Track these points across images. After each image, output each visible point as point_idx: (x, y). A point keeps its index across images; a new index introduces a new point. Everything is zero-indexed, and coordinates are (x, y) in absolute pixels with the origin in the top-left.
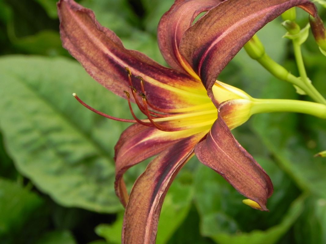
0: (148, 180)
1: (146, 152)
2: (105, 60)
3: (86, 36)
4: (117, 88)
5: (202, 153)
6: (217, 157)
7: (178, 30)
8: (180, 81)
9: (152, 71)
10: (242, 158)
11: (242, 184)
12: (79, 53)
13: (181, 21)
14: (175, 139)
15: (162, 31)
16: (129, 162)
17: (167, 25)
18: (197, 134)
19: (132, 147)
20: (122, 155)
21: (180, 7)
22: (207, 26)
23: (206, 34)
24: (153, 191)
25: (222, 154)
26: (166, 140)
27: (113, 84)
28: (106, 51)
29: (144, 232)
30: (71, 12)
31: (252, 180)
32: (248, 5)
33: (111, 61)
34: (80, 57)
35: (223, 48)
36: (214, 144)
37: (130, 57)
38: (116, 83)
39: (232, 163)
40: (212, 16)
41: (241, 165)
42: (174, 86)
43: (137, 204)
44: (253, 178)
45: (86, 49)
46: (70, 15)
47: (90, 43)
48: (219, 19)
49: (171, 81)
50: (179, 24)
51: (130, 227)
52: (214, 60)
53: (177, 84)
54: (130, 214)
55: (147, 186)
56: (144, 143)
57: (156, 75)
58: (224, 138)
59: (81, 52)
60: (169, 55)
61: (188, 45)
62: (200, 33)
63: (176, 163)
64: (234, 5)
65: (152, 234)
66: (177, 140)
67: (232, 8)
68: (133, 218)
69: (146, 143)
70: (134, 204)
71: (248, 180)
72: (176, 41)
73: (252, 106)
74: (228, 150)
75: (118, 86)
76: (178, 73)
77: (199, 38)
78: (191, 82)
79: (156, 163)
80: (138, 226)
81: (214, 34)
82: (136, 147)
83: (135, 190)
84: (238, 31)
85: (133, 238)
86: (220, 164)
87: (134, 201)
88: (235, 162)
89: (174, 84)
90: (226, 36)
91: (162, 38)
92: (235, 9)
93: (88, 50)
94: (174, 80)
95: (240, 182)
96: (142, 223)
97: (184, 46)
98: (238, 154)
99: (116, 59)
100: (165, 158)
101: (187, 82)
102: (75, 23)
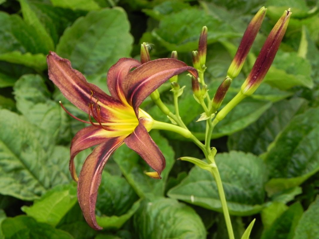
0: (93, 157)
1: (90, 143)
2: (72, 89)
3: (62, 75)
4: (79, 104)
5: (129, 143)
6: (138, 145)
7: (120, 75)
8: (115, 105)
9: (100, 97)
10: (152, 146)
11: (151, 161)
12: (58, 83)
13: (122, 70)
14: (108, 137)
15: (110, 75)
16: (80, 148)
17: (113, 72)
18: (121, 136)
19: (82, 140)
20: (76, 145)
21: (121, 63)
22: (140, 73)
23: (139, 77)
24: (96, 163)
25: (141, 143)
26: (103, 137)
27: (76, 102)
28: (74, 84)
29: (91, 185)
30: (55, 61)
31: (156, 159)
32: (164, 65)
33: (77, 90)
34: (59, 85)
35: (149, 85)
36: (137, 138)
37: (88, 88)
38: (78, 102)
39: (147, 149)
40: (143, 68)
41: (151, 150)
42: (111, 107)
43: (87, 170)
44: (157, 158)
45: (62, 82)
46: (54, 63)
47: (64, 79)
48: (147, 70)
49: (110, 104)
50: (121, 72)
51: (82, 182)
52: (142, 91)
53: (113, 106)
54: (83, 175)
55: (93, 160)
56: (90, 138)
57: (102, 100)
58: (143, 135)
59: (59, 83)
60: (112, 89)
61: (127, 82)
62: (135, 76)
63: (110, 149)
64: (156, 64)
65: (96, 185)
66: (109, 138)
67: (155, 65)
68: (84, 178)
69: (91, 138)
70: (85, 169)
71: (154, 159)
72: (118, 80)
73: (153, 124)
74: (145, 141)
75: (80, 104)
76: (115, 99)
77: (135, 79)
78: (122, 106)
79: (98, 149)
80: (87, 182)
81: (144, 78)
82: (85, 140)
83: (86, 162)
84: (157, 78)
85: (84, 189)
86: (139, 149)
87: (85, 168)
88: (148, 148)
89: (111, 106)
90: (151, 80)
91: (109, 79)
92: (157, 66)
93: (63, 83)
94: (112, 104)
95: (150, 160)
96: (89, 180)
97: (125, 82)
98: (150, 144)
99: (80, 88)
100: (104, 147)
101: (119, 105)
102: (57, 67)
